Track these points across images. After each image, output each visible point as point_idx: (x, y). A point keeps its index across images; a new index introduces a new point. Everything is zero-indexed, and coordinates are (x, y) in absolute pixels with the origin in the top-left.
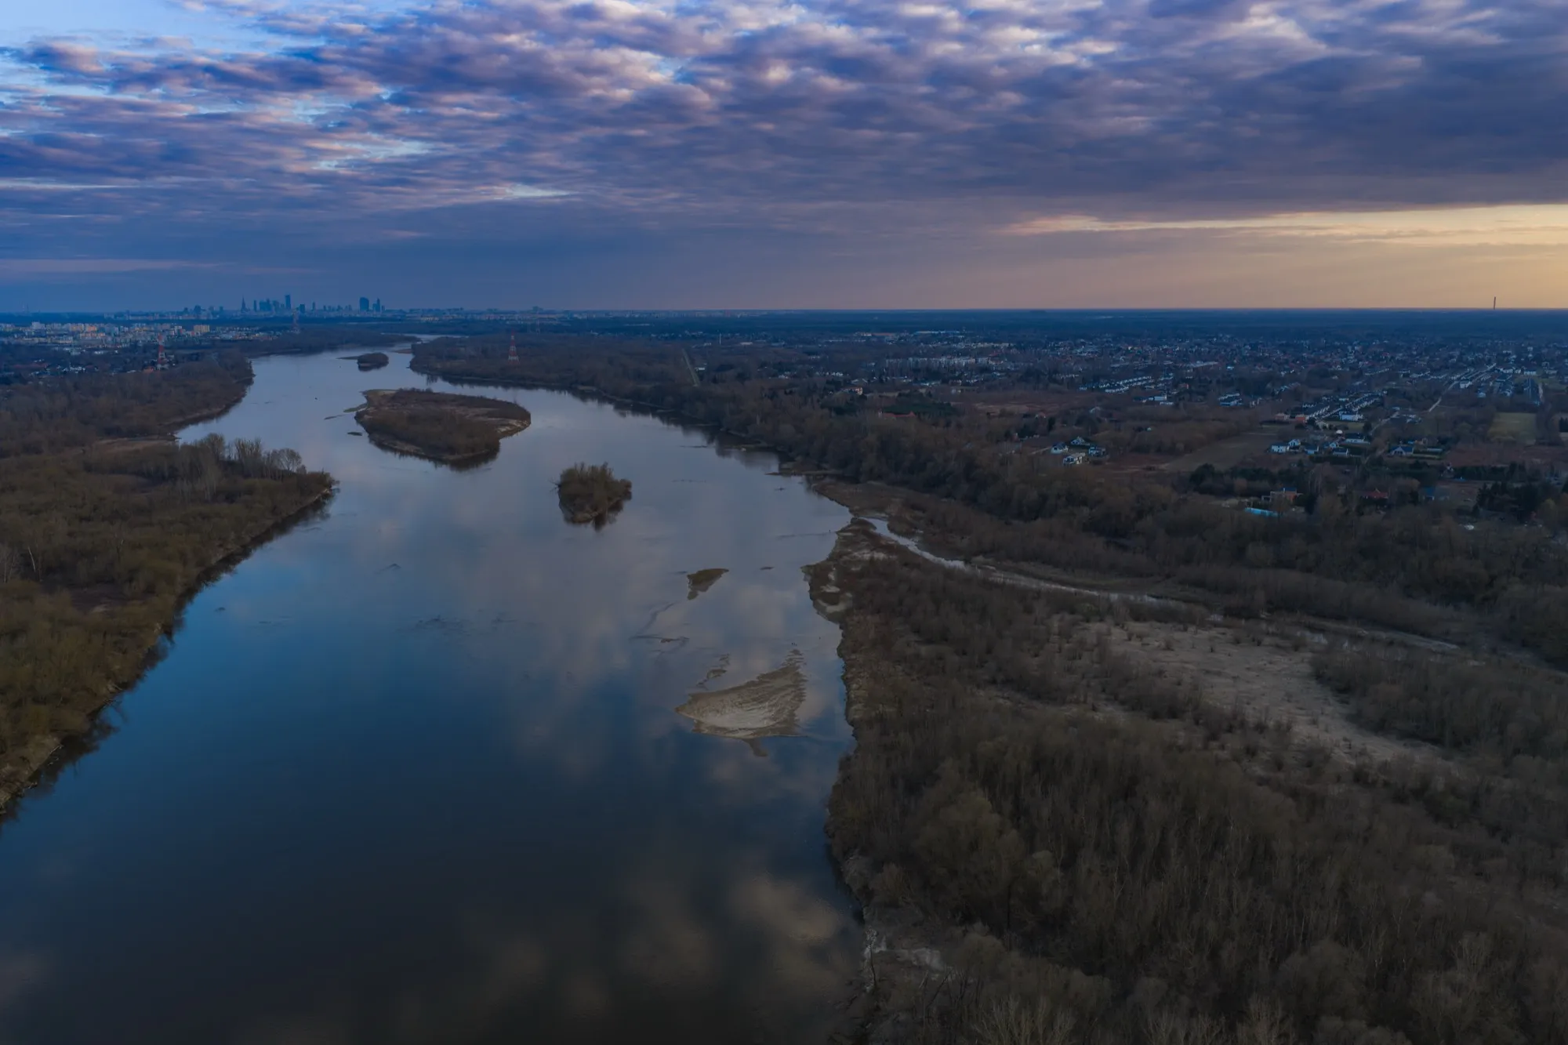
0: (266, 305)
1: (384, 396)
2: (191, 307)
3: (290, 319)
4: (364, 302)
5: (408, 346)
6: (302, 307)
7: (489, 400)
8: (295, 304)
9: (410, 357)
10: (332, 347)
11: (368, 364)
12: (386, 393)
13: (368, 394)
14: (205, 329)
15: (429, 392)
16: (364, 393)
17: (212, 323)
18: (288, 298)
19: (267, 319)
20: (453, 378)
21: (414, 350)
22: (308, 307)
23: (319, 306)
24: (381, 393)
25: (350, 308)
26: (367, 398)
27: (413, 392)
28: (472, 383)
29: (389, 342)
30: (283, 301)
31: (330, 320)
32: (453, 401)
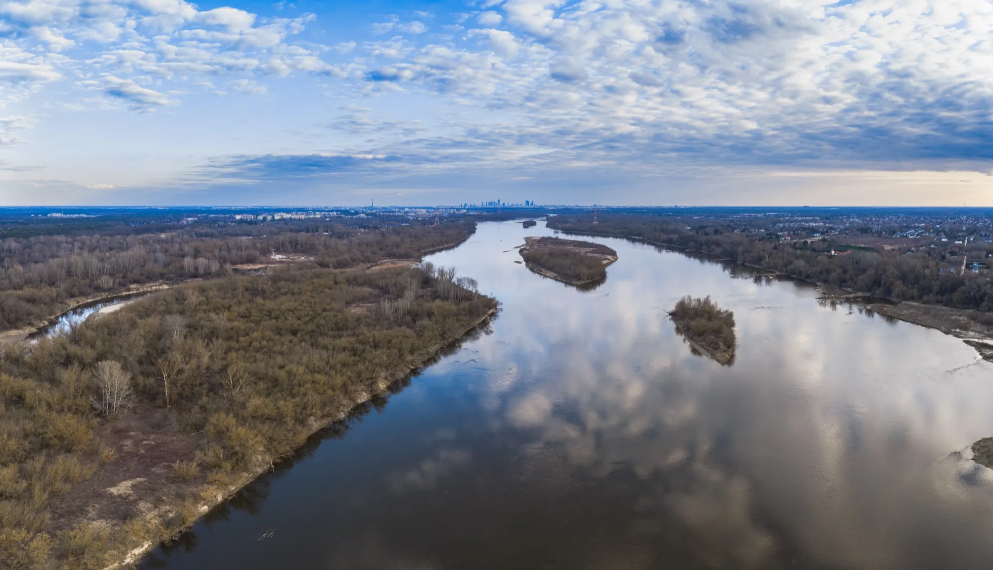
0: (491, 203)
1: (535, 240)
2: (463, 205)
3: (497, 208)
4: (527, 202)
5: (545, 218)
6: (504, 204)
7: (589, 243)
8: (501, 203)
9: (546, 223)
10: (513, 218)
11: (527, 225)
12: (536, 238)
13: (527, 239)
14: (465, 211)
15: (557, 238)
16: (525, 238)
17: (468, 209)
18: (499, 201)
19: (489, 208)
20: (567, 231)
21: (547, 220)
22: (506, 205)
23: (510, 204)
24: (533, 239)
25: (521, 205)
26: (526, 241)
27: (549, 238)
28: (576, 234)
29: (537, 217)
30: (497, 202)
31: (514, 209)
32: (570, 243)
